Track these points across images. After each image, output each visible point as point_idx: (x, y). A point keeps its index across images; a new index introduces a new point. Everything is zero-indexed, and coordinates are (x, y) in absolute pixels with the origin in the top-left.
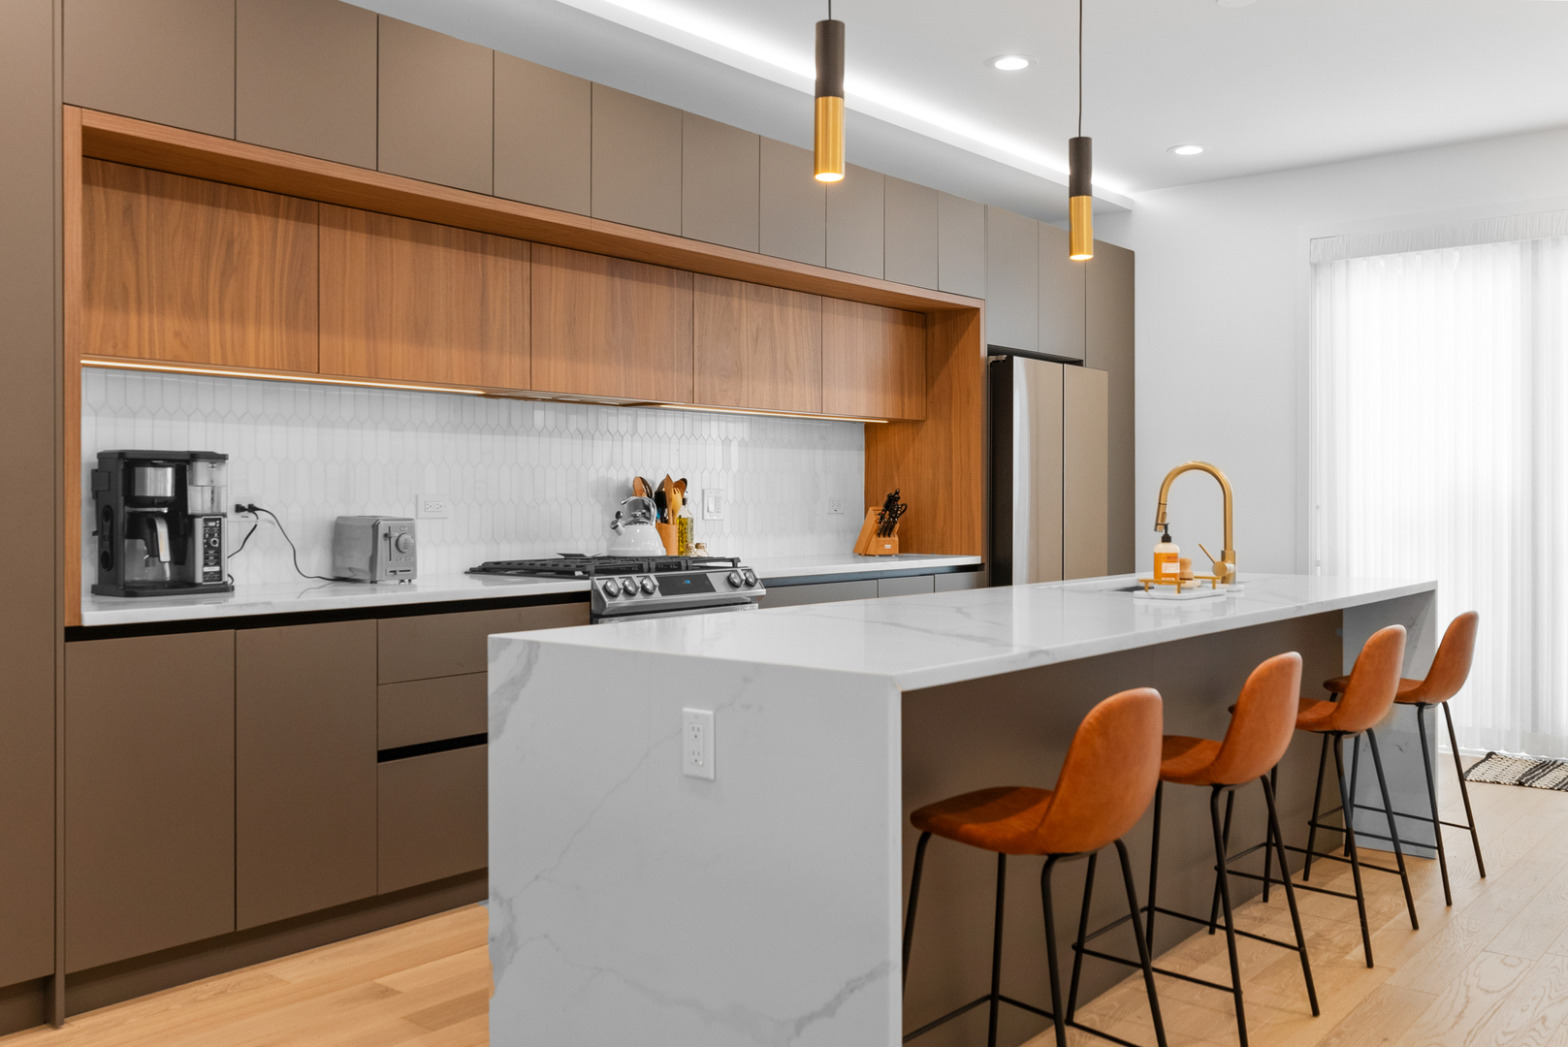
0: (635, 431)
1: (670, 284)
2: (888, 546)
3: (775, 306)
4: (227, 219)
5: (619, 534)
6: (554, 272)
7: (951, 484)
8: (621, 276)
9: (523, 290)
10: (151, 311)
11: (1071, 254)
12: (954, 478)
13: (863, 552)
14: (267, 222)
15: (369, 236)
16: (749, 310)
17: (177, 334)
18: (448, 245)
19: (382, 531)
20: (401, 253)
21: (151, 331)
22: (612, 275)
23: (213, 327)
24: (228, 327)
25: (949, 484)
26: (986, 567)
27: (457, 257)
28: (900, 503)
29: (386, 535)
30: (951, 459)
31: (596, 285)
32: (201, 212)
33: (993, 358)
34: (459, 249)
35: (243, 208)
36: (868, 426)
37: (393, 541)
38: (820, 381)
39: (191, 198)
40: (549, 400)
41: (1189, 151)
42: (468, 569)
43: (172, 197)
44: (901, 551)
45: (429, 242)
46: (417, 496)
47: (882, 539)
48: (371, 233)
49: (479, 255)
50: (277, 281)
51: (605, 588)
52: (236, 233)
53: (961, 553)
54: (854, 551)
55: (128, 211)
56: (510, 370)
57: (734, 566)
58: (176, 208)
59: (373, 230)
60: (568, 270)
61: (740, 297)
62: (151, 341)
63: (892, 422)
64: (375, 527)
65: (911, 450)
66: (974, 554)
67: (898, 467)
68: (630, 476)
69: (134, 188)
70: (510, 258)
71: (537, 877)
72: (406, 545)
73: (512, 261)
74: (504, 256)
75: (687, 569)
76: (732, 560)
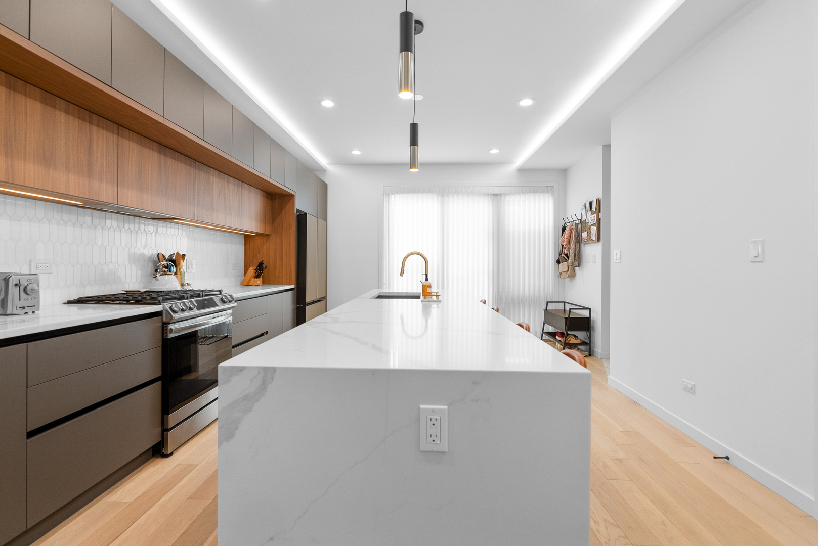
0: (157, 231)
1: (186, 164)
2: (258, 282)
3: (226, 182)
5: (157, 280)
7: (282, 258)
8: (165, 155)
9: (114, 150)
11: (410, 168)
12: (284, 256)
13: (246, 284)
15: (8, 90)
16: (217, 183)
18: (67, 112)
19: (12, 282)
22: (160, 153)
25: (281, 259)
26: (296, 289)
27: (74, 122)
28: (264, 265)
29: (16, 285)
30: (282, 249)
31: (152, 158)
33: (298, 214)
34: (74, 116)
36: (246, 236)
37: (22, 288)
38: (241, 216)
40: (115, 213)
41: (356, 152)
42: (66, 301)
44: (263, 284)
45: (54, 107)
46: (30, 261)
47: (256, 279)
48: (10, 88)
49: (88, 124)
51: (171, 308)
53: (287, 284)
54: (241, 284)
56: (105, 192)
57: (220, 294)
61: (213, 176)
63: (258, 234)
64: (6, 280)
65: (265, 246)
66: (292, 284)
67: (259, 251)
68: (156, 253)
70: (106, 130)
71: (271, 539)
72: (33, 290)
73: (108, 133)
74: (102, 128)
75: (203, 296)
76: (219, 291)
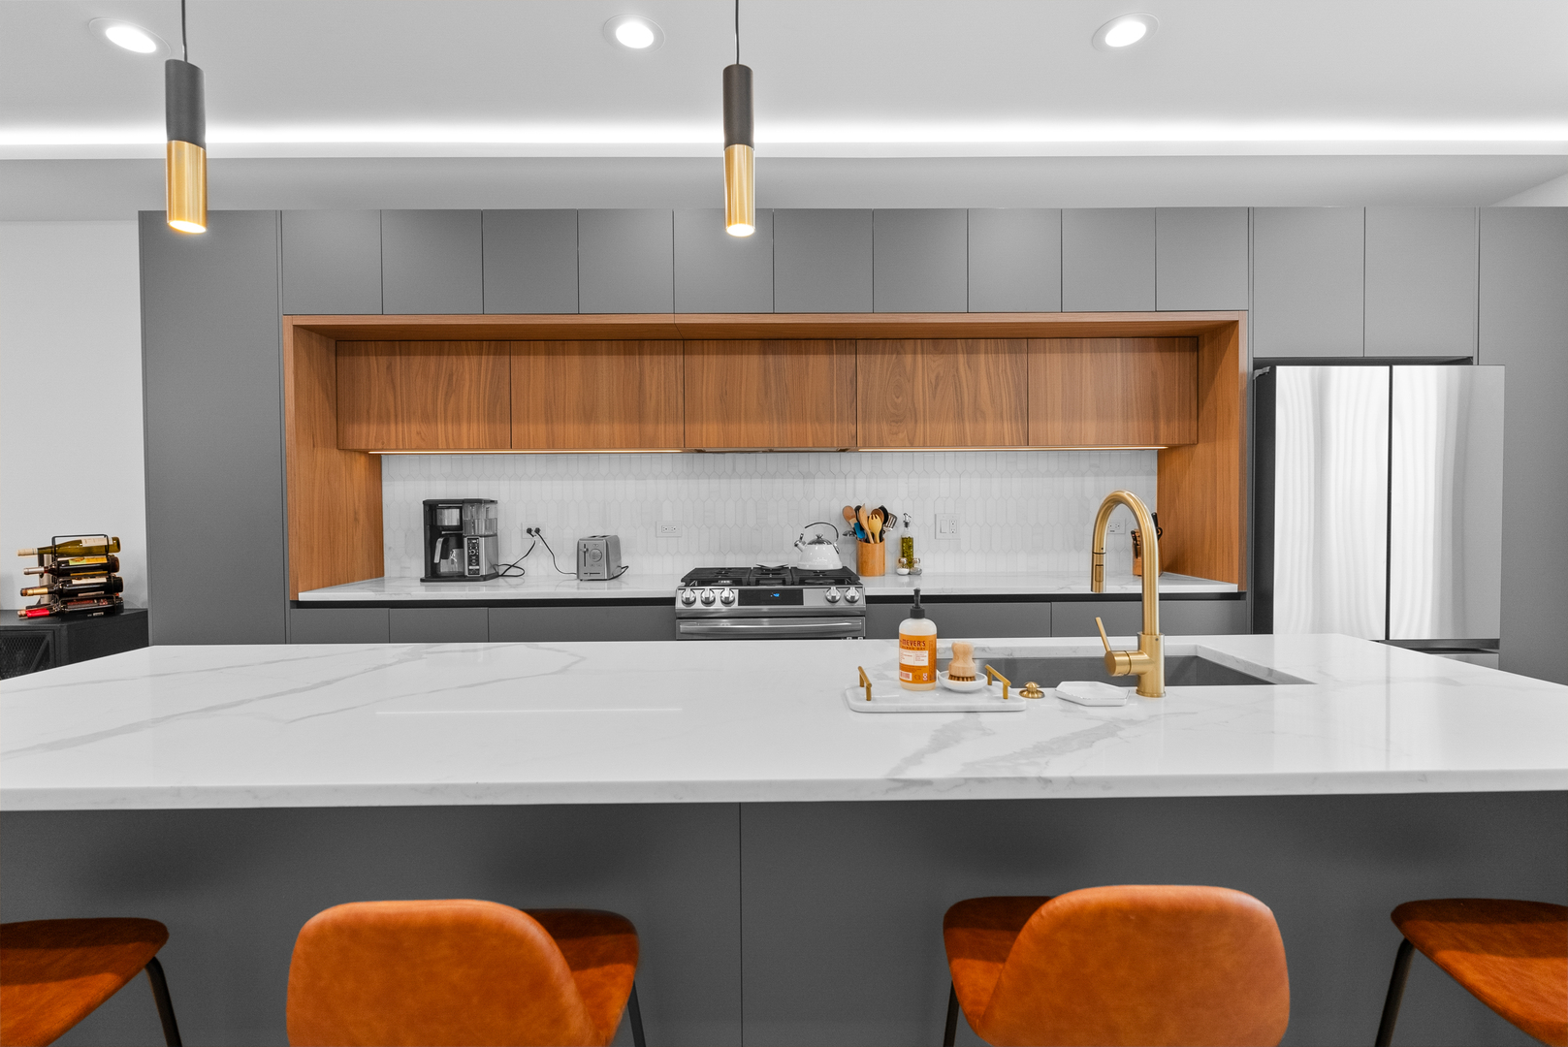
1: (829, 353)
3: (960, 356)
4: (449, 362)
6: (705, 359)
7: (1215, 507)
9: (676, 376)
10: (403, 421)
14: (474, 359)
17: (418, 433)
20: (573, 365)
21: (403, 431)
23: (441, 427)
24: (450, 426)
30: (1215, 480)
32: (433, 360)
33: (1258, 372)
34: (619, 354)
35: (459, 353)
39: (426, 353)
43: (414, 355)
50: (481, 395)
52: (454, 369)
55: (389, 367)
58: (417, 361)
59: (549, 353)
60: (720, 356)
61: (914, 353)
62: (403, 439)
67: (1178, 489)
69: (392, 353)
70: (665, 355)
73: (667, 356)
74: (659, 354)
